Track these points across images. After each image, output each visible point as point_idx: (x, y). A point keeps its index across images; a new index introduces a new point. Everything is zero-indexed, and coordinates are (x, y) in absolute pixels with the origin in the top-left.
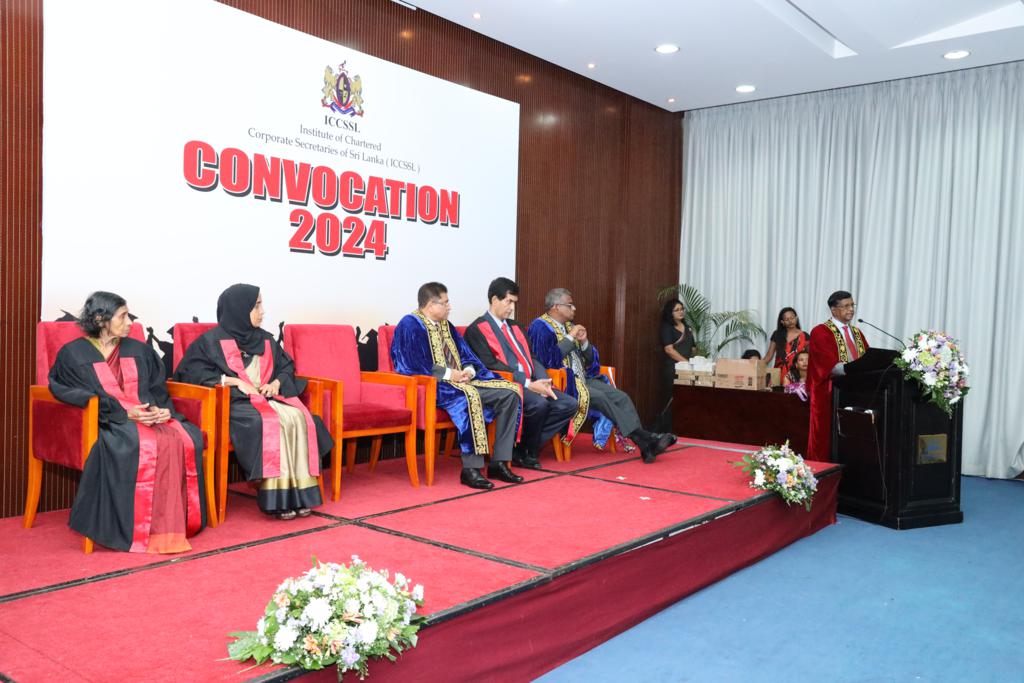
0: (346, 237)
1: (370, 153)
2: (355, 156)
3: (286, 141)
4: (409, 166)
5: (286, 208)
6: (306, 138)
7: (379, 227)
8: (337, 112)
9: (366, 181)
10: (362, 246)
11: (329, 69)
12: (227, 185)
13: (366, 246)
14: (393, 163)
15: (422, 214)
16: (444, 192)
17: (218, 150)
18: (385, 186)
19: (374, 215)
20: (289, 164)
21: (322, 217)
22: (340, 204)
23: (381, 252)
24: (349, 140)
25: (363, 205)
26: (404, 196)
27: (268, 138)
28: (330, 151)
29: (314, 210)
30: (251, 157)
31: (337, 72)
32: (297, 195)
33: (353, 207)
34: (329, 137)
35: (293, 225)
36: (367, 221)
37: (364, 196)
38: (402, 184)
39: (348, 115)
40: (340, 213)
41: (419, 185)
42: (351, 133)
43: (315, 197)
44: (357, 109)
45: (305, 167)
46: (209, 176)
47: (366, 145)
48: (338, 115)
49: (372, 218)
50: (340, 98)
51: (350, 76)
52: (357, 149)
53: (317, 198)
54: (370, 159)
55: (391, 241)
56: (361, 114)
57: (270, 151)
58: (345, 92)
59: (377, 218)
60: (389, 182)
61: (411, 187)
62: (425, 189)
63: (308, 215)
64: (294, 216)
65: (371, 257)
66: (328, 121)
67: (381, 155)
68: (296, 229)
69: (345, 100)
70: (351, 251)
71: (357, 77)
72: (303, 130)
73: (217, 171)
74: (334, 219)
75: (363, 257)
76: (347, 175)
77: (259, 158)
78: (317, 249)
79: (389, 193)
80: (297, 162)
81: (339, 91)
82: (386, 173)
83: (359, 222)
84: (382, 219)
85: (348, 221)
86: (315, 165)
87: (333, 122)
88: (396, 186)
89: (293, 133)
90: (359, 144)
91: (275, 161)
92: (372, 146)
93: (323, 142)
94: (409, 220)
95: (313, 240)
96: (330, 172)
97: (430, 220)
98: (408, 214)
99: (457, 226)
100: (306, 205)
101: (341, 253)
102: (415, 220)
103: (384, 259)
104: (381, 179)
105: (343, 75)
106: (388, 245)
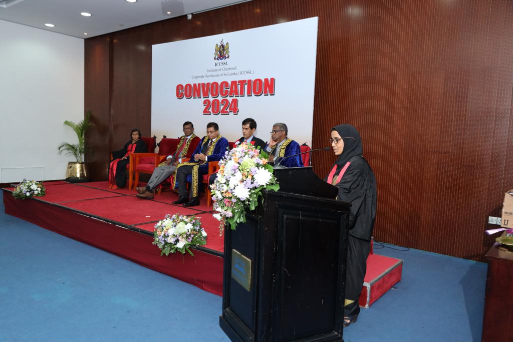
0: (222, 107)
1: (232, 71)
2: (225, 75)
3: (203, 77)
4: (249, 72)
5: (203, 99)
6: (209, 74)
7: (235, 101)
8: (220, 60)
9: (230, 83)
10: (228, 110)
11: (217, 45)
12: (186, 96)
13: (230, 110)
14: (241, 73)
15: (255, 92)
16: (266, 80)
17: (184, 86)
18: (238, 83)
19: (233, 97)
20: (203, 84)
21: (214, 101)
22: (220, 95)
23: (235, 111)
24: (224, 69)
25: (229, 93)
26: (246, 86)
27: (197, 77)
28: (217, 76)
29: (211, 99)
30: (193, 85)
31: (220, 45)
32: (206, 95)
33: (225, 95)
34: (216, 70)
35: (204, 105)
36: (230, 99)
37: (229, 90)
38: (245, 81)
39: (223, 60)
40: (220, 98)
41: (253, 80)
42: (225, 66)
43: (211, 95)
44: (227, 56)
45: (208, 84)
46: (182, 94)
47: (230, 69)
48: (220, 61)
49: (232, 98)
50: (221, 54)
51: (225, 44)
52: (226, 72)
53: (212, 95)
54: (232, 74)
55: (240, 107)
56: (228, 57)
57: (197, 81)
58: (222, 51)
59: (234, 98)
60: (239, 82)
61: (250, 81)
62: (256, 80)
63: (209, 101)
64: (205, 102)
65: (232, 114)
66: (216, 65)
67: (235, 71)
68: (205, 107)
69: (222, 54)
70: (224, 112)
71: (227, 44)
72: (208, 71)
73: (184, 92)
74: (218, 101)
75: (228, 114)
76: (223, 83)
77: (195, 85)
78: (212, 113)
79: (239, 86)
80: (206, 83)
81: (220, 52)
82: (237, 78)
83: (227, 101)
84: (236, 98)
85: (223, 101)
86: (211, 83)
87: (218, 64)
88: (242, 83)
89: (205, 73)
90: (227, 69)
91: (199, 84)
92: (233, 69)
93: (214, 73)
94: (248, 96)
95: (210, 110)
96: (216, 84)
97: (258, 94)
98: (248, 93)
99: (274, 95)
100: (208, 97)
101: (220, 114)
102: (251, 96)
103: (237, 114)
104: (236, 81)
105: (222, 45)
106: (238, 108)
